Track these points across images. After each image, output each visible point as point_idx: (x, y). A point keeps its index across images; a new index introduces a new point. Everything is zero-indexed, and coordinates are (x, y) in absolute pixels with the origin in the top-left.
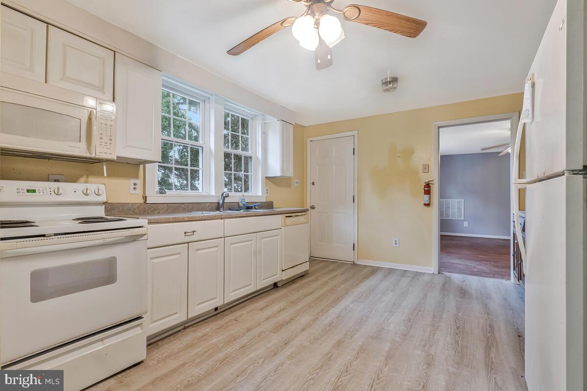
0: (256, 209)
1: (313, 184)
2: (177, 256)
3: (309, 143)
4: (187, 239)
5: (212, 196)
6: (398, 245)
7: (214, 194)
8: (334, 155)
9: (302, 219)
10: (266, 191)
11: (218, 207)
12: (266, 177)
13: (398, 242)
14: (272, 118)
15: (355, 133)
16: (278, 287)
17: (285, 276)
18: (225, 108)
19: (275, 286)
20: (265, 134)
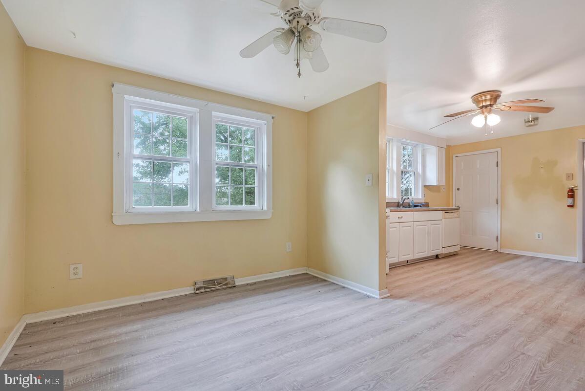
0: (421, 207)
1: (458, 189)
2: (395, 229)
3: (454, 158)
4: (399, 221)
5: (395, 199)
6: (541, 238)
7: (396, 197)
8: (478, 167)
9: (455, 215)
10: (424, 195)
11: (398, 205)
12: (424, 186)
13: (541, 236)
14: (428, 145)
15: (499, 150)
16: (439, 258)
17: (444, 251)
18: (402, 144)
19: (437, 257)
20: (424, 156)
